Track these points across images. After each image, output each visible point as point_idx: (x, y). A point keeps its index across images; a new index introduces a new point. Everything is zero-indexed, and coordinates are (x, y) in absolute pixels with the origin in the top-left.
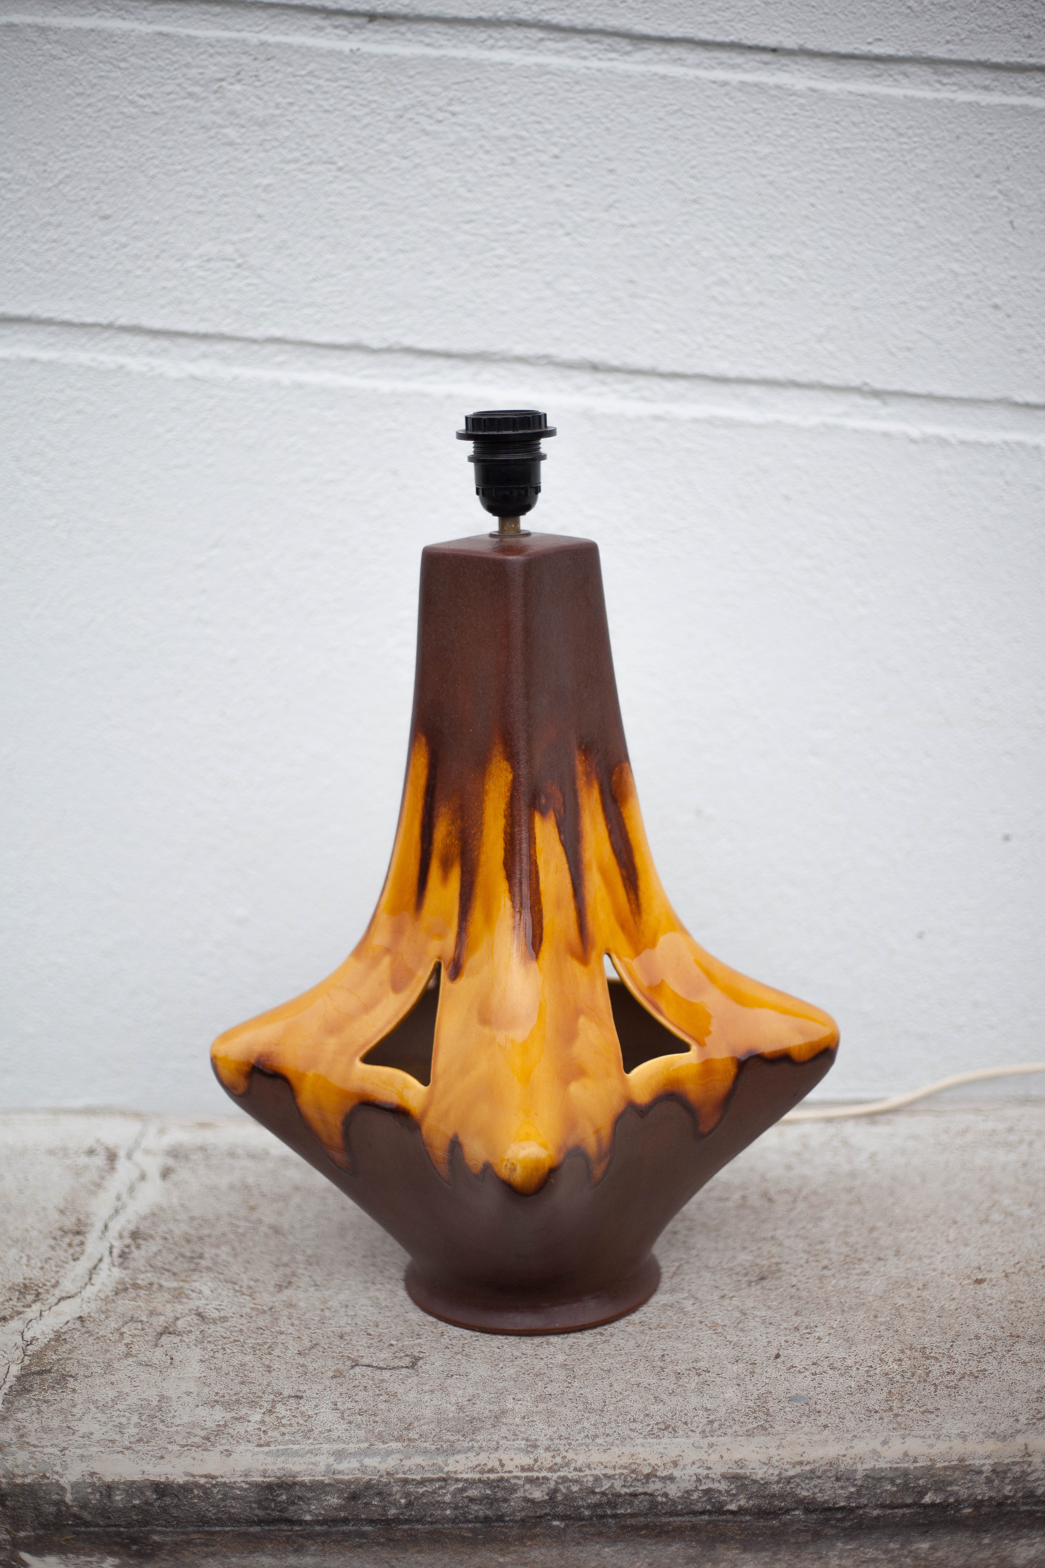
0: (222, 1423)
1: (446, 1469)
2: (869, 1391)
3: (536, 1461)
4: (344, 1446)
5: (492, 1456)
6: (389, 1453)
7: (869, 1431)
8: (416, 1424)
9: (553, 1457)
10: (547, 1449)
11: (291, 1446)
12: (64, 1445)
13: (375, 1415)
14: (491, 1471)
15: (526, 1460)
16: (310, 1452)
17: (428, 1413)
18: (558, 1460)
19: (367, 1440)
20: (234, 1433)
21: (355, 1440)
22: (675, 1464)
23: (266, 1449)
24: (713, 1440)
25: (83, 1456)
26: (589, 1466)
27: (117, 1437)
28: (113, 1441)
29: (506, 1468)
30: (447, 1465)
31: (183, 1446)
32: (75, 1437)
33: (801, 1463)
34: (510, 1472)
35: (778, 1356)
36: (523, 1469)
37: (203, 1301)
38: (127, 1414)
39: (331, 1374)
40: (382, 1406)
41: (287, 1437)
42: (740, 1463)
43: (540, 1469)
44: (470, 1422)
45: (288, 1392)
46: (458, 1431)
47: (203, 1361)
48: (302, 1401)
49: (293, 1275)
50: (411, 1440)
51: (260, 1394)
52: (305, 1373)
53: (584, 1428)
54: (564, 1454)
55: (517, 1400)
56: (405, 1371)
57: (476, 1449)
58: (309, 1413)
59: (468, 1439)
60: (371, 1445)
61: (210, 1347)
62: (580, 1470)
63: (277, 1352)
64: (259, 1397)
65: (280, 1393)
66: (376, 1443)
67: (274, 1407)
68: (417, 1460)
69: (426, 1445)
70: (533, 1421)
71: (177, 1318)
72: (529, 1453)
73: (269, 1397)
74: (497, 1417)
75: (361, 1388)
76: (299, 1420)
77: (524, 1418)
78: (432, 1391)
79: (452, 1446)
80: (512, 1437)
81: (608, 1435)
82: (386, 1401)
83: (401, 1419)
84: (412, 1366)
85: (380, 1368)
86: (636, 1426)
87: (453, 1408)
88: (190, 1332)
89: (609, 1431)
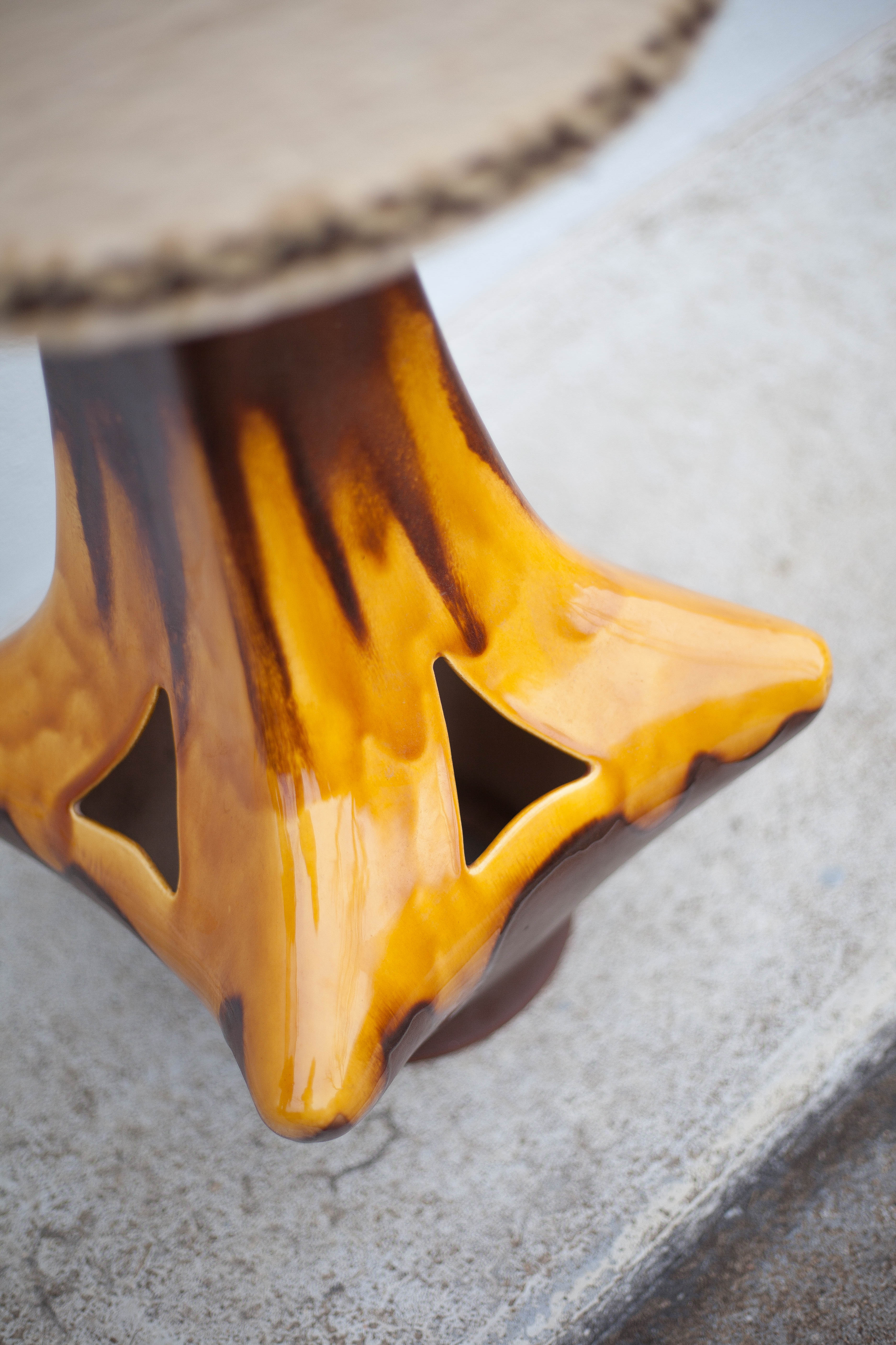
1: (617, 1268)
4: (483, 1330)
5: (650, 1212)
6: (544, 1299)
8: (516, 1228)
9: (707, 1160)
10: (692, 1155)
13: (456, 1250)
14: (661, 1229)
15: (684, 1188)
17: (504, 1199)
18: (715, 1160)
19: (499, 1300)
21: (483, 1311)
22: (822, 1067)
24: (827, 1006)
26: (747, 1141)
29: (673, 1213)
30: (614, 1263)
34: (679, 1214)
36: (689, 1200)
37: (25, 1206)
39: (324, 1220)
40: (445, 1228)
43: (705, 1184)
44: (566, 1177)
45: (316, 1291)
46: (573, 1204)
47: (153, 1315)
48: (350, 1293)
49: (73, 1074)
50: (543, 1260)
51: (289, 1321)
52: (295, 1241)
53: (689, 1091)
54: (715, 1147)
55: (569, 1100)
56: (398, 1149)
57: (625, 1217)
58: (382, 1305)
59: (598, 1208)
60: (512, 1303)
61: (131, 1281)
62: (740, 1153)
63: (219, 1230)
64: (296, 1325)
65: (311, 1300)
66: (512, 1296)
67: (330, 1329)
68: (581, 1283)
69: (566, 1254)
70: (626, 1123)
71: (31, 1261)
72: (681, 1175)
73: (306, 1317)
74: (584, 1146)
75: (387, 1217)
76: (384, 1327)
77: (611, 1124)
78: (467, 1159)
79: (594, 1233)
80: (637, 1167)
81: (724, 1083)
82: (439, 1217)
83: (491, 1234)
84: (396, 1133)
85: (366, 1165)
86: (733, 1045)
87: (521, 1169)
88: (76, 1274)
89: (718, 1076)
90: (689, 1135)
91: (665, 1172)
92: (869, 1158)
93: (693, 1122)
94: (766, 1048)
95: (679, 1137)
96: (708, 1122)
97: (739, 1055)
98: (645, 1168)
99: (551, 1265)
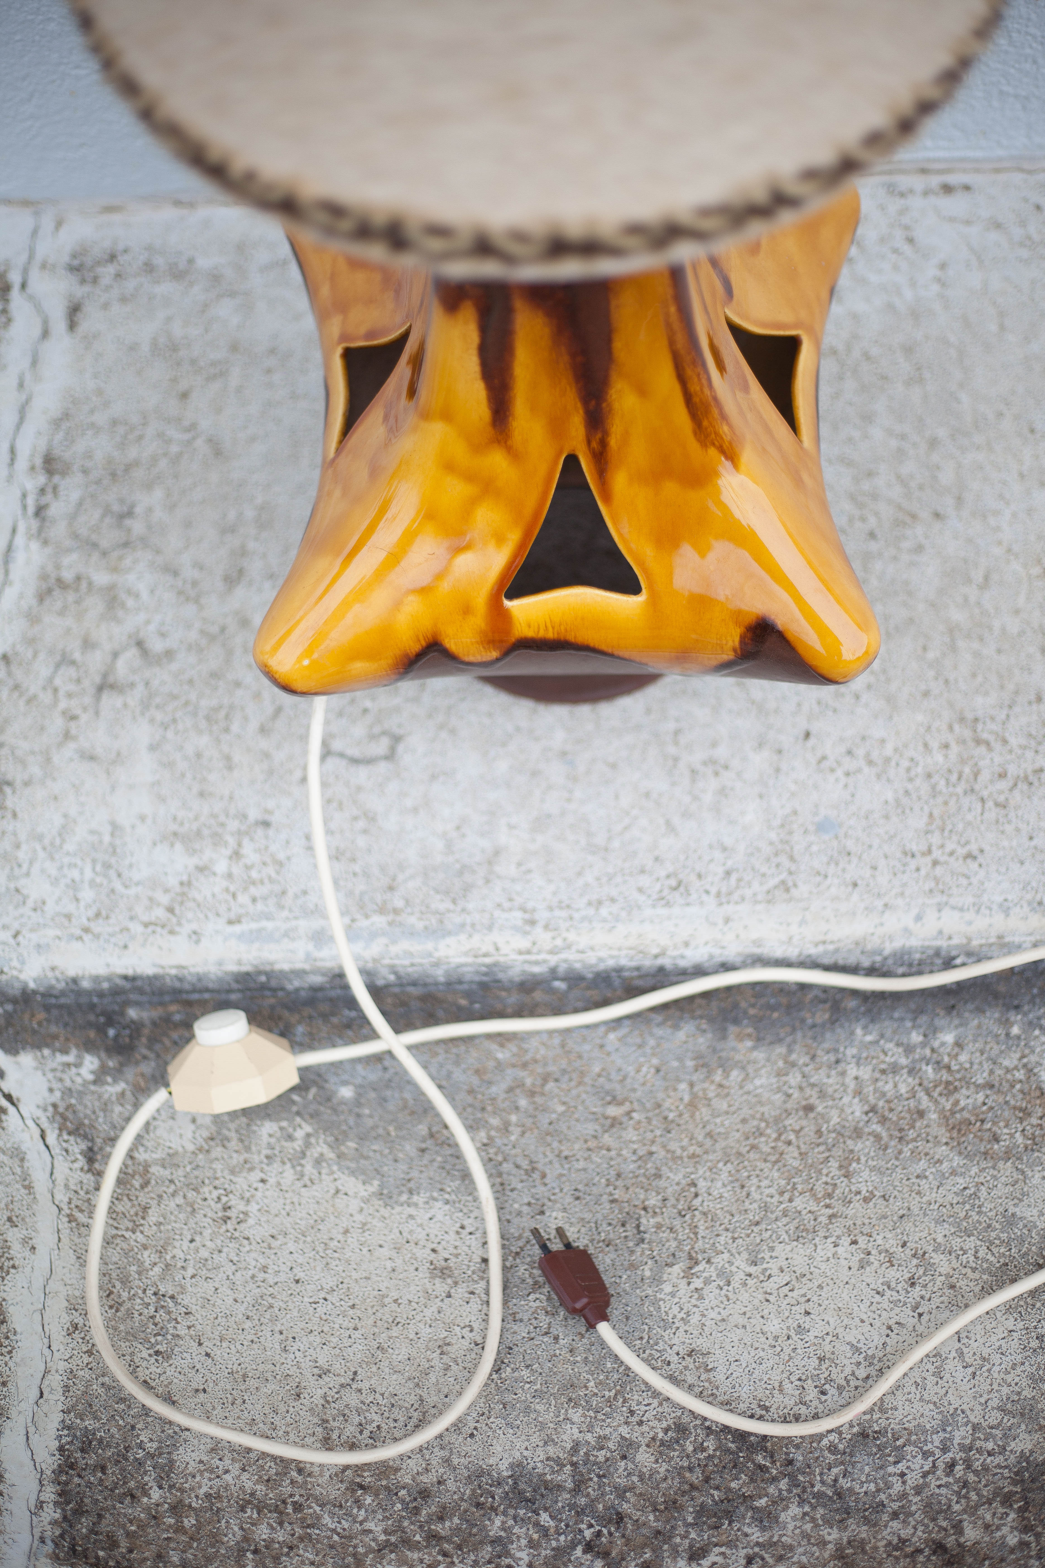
0: (185, 878)
1: (437, 954)
2: (907, 811)
3: (534, 943)
4: (322, 922)
5: (486, 939)
6: (373, 935)
7: (902, 894)
8: (401, 877)
9: (554, 938)
10: (546, 927)
11: (265, 924)
12: (16, 926)
13: (353, 860)
14: (486, 955)
15: (523, 943)
16: (286, 935)
17: (412, 854)
18: (559, 942)
19: (347, 913)
20: (199, 898)
22: (687, 944)
23: (237, 929)
24: (729, 909)
25: (39, 946)
26: (592, 949)
27: (71, 908)
28: (68, 917)
29: (502, 952)
30: (436, 949)
31: (146, 925)
32: (26, 910)
33: (824, 942)
34: (506, 955)
35: (807, 735)
36: (520, 953)
37: (142, 617)
38: (79, 862)
40: (361, 842)
41: (260, 906)
42: (758, 943)
43: (539, 952)
44: (460, 873)
45: (254, 814)
46: (447, 893)
47: (153, 748)
48: (271, 832)
49: (243, 552)
50: (396, 911)
51: (222, 818)
52: (270, 772)
53: (587, 885)
54: (565, 934)
55: (511, 827)
56: (383, 767)
57: (468, 928)
58: (281, 856)
59: (459, 909)
60: (353, 920)
61: (159, 716)
62: (582, 952)
63: (235, 727)
64: (222, 825)
65: (245, 816)
66: (358, 916)
67: (240, 845)
68: (405, 945)
69: (412, 920)
70: (529, 871)
71: (115, 655)
72: (526, 933)
73: (234, 825)
74: (490, 863)
75: (335, 804)
76: (271, 870)
77: (519, 864)
78: (415, 810)
79: (441, 922)
80: (506, 905)
81: (613, 900)
82: (365, 832)
83: (383, 869)
84: (390, 756)
85: (355, 761)
86: (644, 881)
87: (440, 845)
88: (132, 685)
89: (614, 893)
90: (557, 913)
91: (519, 923)
92: (676, 1027)
93: (568, 907)
94: (662, 900)
95: (550, 909)
96: (577, 916)
97: (640, 890)
98: (511, 910)
99: (398, 918)
